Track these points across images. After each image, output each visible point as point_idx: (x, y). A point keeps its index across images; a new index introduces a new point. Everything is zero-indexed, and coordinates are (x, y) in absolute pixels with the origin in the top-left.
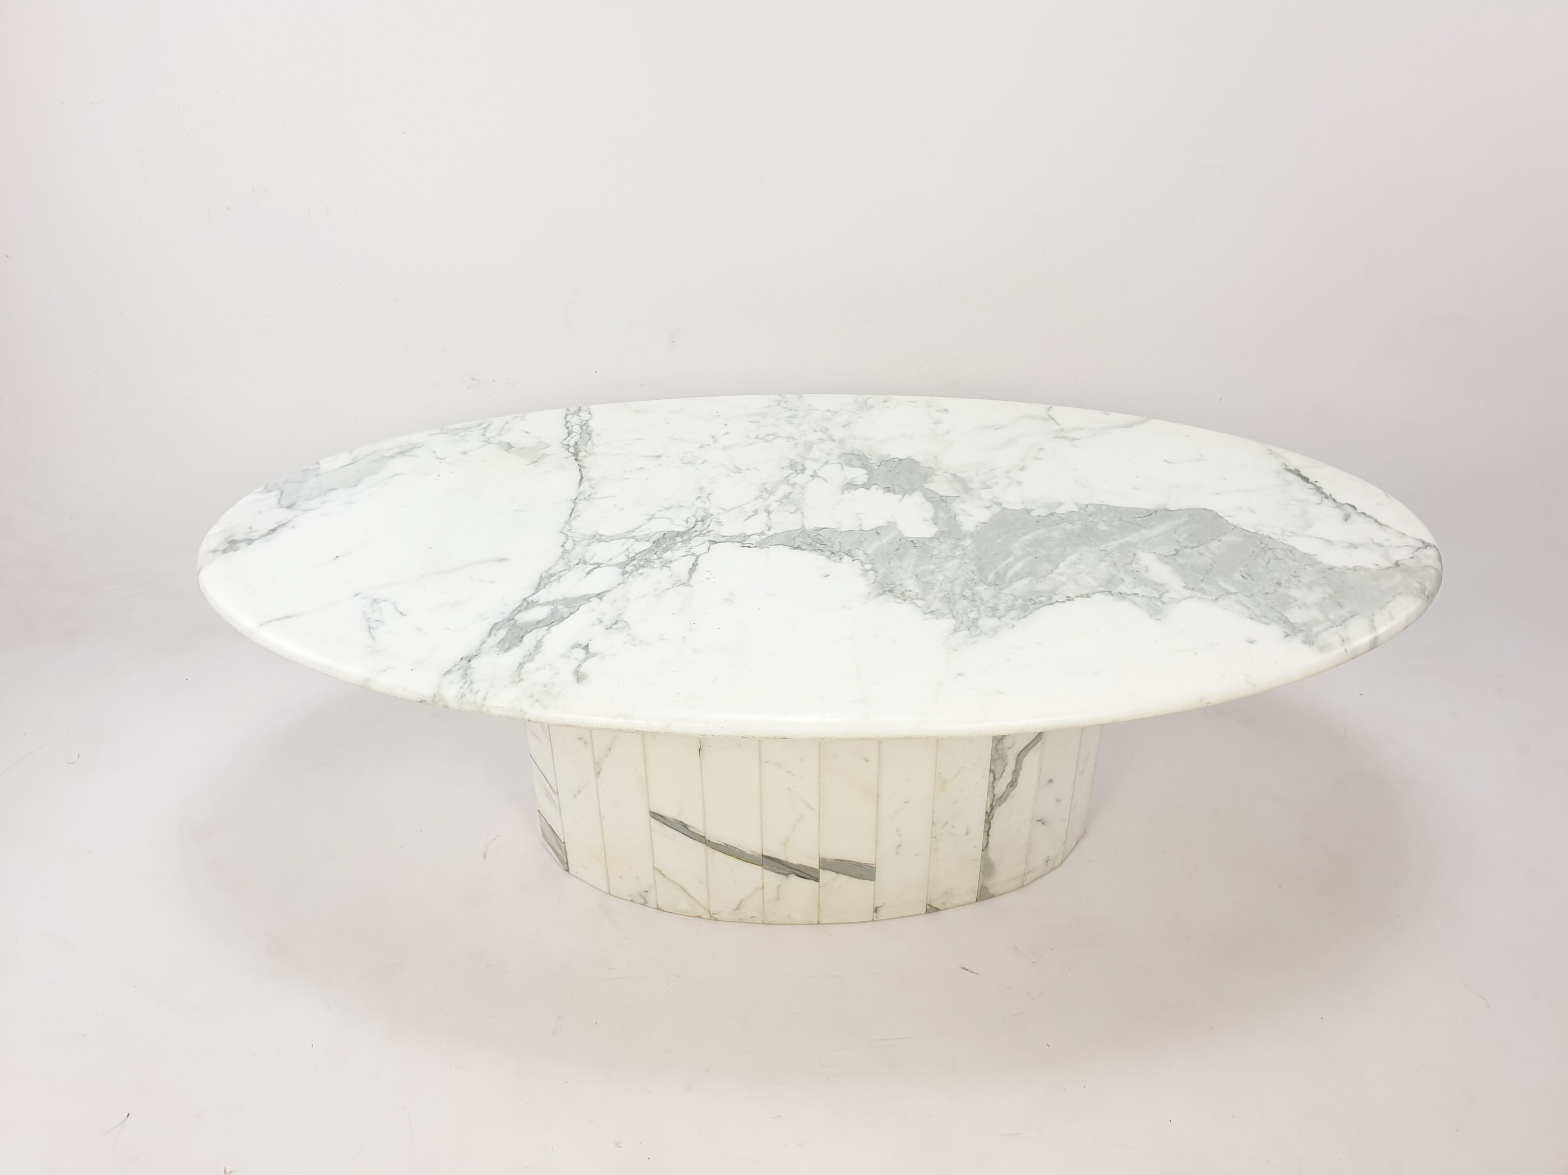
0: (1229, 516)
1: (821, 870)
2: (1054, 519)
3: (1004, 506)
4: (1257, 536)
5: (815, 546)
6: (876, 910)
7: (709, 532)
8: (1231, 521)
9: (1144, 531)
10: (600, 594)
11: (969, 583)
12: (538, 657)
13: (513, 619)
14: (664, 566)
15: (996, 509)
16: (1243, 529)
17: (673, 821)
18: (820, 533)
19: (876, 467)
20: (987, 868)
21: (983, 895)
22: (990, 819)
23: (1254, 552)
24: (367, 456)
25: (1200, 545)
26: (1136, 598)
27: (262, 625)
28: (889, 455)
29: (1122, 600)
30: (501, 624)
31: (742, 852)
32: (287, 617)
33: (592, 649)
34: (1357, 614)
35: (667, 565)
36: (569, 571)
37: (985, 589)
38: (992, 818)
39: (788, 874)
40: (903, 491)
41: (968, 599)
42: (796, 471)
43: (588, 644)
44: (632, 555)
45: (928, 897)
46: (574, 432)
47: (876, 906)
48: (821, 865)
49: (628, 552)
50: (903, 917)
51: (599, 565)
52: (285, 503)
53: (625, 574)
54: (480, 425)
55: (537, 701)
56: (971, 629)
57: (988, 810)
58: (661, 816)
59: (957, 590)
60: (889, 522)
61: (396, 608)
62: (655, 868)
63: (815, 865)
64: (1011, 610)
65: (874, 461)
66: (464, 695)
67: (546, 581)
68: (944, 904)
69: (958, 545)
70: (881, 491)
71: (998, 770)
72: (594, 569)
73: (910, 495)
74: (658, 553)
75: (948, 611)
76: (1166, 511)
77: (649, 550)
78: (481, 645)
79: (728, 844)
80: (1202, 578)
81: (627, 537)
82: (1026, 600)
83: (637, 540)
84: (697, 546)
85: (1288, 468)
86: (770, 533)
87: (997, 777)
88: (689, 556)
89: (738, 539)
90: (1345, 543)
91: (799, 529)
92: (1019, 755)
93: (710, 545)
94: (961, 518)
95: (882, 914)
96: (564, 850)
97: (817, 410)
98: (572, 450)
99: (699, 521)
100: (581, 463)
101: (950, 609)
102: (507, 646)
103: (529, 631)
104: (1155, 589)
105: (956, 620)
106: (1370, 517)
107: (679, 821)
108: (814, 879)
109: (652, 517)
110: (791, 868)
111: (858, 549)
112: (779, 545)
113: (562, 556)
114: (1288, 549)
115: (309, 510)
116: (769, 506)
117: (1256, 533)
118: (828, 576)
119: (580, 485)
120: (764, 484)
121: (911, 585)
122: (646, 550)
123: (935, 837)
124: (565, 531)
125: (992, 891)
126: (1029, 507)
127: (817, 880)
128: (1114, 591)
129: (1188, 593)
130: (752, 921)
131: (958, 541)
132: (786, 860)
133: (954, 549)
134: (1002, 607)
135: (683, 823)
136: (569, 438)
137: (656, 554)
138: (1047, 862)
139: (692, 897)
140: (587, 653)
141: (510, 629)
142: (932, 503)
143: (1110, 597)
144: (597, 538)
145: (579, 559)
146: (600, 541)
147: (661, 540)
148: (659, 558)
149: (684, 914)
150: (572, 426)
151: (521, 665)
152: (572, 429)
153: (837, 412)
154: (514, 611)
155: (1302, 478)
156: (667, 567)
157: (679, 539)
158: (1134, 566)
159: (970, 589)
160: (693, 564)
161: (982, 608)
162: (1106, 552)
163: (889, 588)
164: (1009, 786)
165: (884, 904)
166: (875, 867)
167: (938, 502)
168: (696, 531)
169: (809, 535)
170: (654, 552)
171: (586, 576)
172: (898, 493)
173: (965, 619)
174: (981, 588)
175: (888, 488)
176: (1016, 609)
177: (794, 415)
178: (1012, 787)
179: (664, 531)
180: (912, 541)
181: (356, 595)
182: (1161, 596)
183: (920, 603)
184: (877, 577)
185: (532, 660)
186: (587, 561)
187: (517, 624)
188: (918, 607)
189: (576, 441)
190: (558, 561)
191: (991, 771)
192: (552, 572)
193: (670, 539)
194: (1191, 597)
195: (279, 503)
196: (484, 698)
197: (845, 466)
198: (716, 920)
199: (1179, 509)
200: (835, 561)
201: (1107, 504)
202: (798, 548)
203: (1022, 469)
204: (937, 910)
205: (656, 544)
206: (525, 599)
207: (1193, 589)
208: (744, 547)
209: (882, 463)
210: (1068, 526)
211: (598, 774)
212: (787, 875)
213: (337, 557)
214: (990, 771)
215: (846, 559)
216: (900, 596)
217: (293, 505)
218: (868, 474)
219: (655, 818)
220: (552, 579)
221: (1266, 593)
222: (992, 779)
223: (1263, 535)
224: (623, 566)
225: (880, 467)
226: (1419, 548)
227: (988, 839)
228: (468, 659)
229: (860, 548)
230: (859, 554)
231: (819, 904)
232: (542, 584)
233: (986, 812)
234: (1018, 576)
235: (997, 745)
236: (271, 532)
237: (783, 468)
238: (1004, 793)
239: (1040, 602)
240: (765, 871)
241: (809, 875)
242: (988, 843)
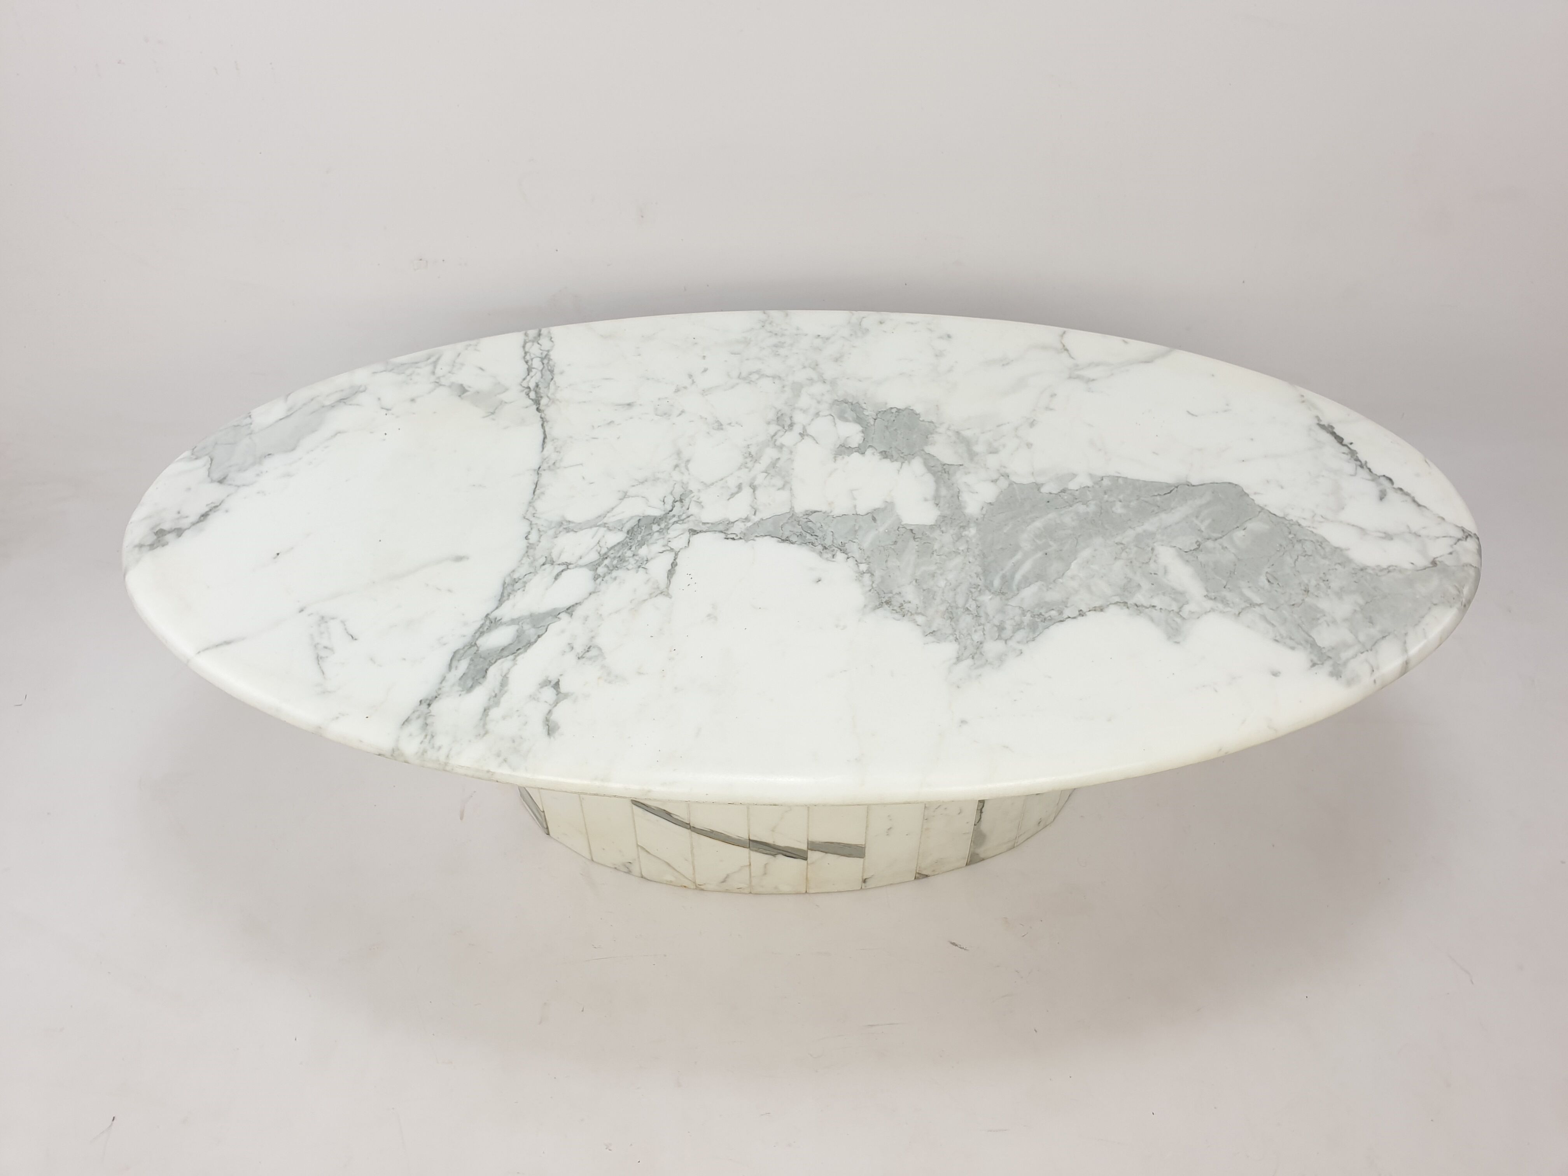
0: (1255, 493)
1: (809, 851)
2: (1066, 497)
3: (1013, 478)
4: (1286, 522)
5: (805, 537)
6: (864, 881)
7: (689, 517)
8: (1259, 500)
9: (1163, 516)
10: (570, 607)
11: (973, 590)
12: (505, 700)
13: (475, 644)
14: (639, 567)
15: (1003, 483)
16: (1270, 513)
17: (655, 809)
18: (810, 518)
19: (872, 422)
20: (978, 837)
21: (973, 859)
23: (1281, 545)
24: (305, 404)
25: (1224, 536)
26: (1155, 613)
27: (199, 652)
28: (886, 404)
29: (1138, 615)
30: (462, 652)
31: (729, 837)
32: (227, 643)
33: (563, 688)
34: (1389, 634)
35: (643, 566)
36: (535, 575)
37: (991, 599)
39: (776, 854)
40: (901, 457)
41: (972, 614)
42: (784, 428)
43: (559, 680)
44: (604, 551)
45: (918, 867)
46: (534, 368)
47: (864, 878)
48: (809, 847)
49: (600, 547)
50: (891, 884)
51: (568, 566)
52: (216, 475)
53: (597, 579)
54: (428, 359)
55: (505, 760)
56: (976, 657)
58: (644, 804)
59: (960, 602)
60: (887, 502)
61: (346, 629)
62: (638, 846)
63: (804, 847)
64: (1018, 629)
65: (869, 412)
66: (425, 751)
67: (509, 589)
68: (934, 871)
69: (962, 536)
70: (878, 456)
72: (562, 571)
73: (909, 462)
74: (633, 548)
75: (950, 631)
76: (1188, 485)
77: (622, 544)
78: (441, 683)
79: (714, 830)
80: (1224, 582)
81: (598, 524)
82: (1034, 615)
83: (609, 529)
84: (675, 537)
85: (1322, 423)
86: (756, 519)
88: (667, 552)
89: (721, 527)
90: (1379, 532)
91: (787, 513)
93: (690, 536)
94: (965, 497)
95: (871, 884)
96: (543, 818)
97: (806, 335)
98: (533, 395)
99: (677, 501)
100: (543, 416)
101: (953, 628)
102: (469, 683)
103: (493, 662)
104: (1175, 599)
105: (959, 644)
106: (1407, 494)
107: (661, 809)
108: (802, 858)
109: (625, 496)
110: (779, 850)
111: (852, 541)
112: (766, 536)
113: (527, 552)
114: (1318, 541)
115: (244, 485)
116: (754, 478)
117: (1284, 518)
118: (819, 581)
119: (543, 448)
120: (748, 446)
121: (910, 594)
122: (619, 543)
123: (926, 819)
124: (529, 516)
125: (984, 855)
126: (1040, 480)
128: (1131, 602)
129: (1209, 604)
130: (739, 891)
131: (962, 530)
132: (773, 843)
133: (957, 541)
134: (1009, 625)
135: (667, 811)
136: (529, 378)
137: (630, 549)
138: (1039, 823)
139: (677, 871)
140: (558, 693)
141: (472, 660)
142: (934, 474)
143: (1126, 610)
144: (565, 527)
145: (546, 557)
146: (568, 530)
147: (635, 530)
148: (634, 555)
149: (670, 883)
150: (532, 359)
151: (486, 710)
152: (532, 364)
153: (828, 339)
154: (475, 633)
155: (1335, 438)
156: (643, 568)
157: (655, 528)
158: (1152, 566)
159: (975, 600)
160: (672, 564)
161: (988, 627)
162: (1122, 546)
163: (886, 599)
165: (873, 876)
166: (865, 847)
167: (940, 473)
168: (674, 516)
169: (799, 522)
170: (628, 547)
171: (554, 582)
172: (896, 460)
173: (969, 642)
174: (986, 598)
175: (885, 452)
176: (1024, 628)
177: (780, 342)
179: (638, 516)
180: (911, 530)
181: (301, 611)
182: (1181, 608)
183: (920, 619)
184: (873, 582)
185: (497, 704)
186: (554, 560)
187: (479, 652)
188: (918, 625)
189: (537, 381)
190: (522, 560)
192: (516, 576)
193: (646, 527)
194: (1212, 610)
195: (209, 476)
196: (448, 756)
197: (837, 420)
198: (702, 890)
199: (1202, 483)
200: (827, 559)
201: (1125, 476)
202: (786, 540)
203: (1032, 424)
204: (927, 876)
205: (630, 534)
206: (487, 615)
207: (1215, 598)
208: (728, 539)
209: (879, 416)
210: (1081, 508)
212: (774, 855)
213: (278, 554)
215: (840, 556)
216: (898, 610)
217: (225, 478)
218: (863, 432)
219: (637, 806)
220: (517, 586)
221: (1293, 605)
223: (1292, 520)
224: (594, 566)
225: (876, 420)
226: (1459, 540)
227: (981, 816)
228: (428, 702)
229: (854, 541)
230: (853, 548)
231: (807, 878)
232: (505, 594)
234: (1026, 582)
236: (202, 518)
237: (769, 423)
239: (1050, 618)
240: (751, 852)
241: (798, 855)
242: (980, 818)
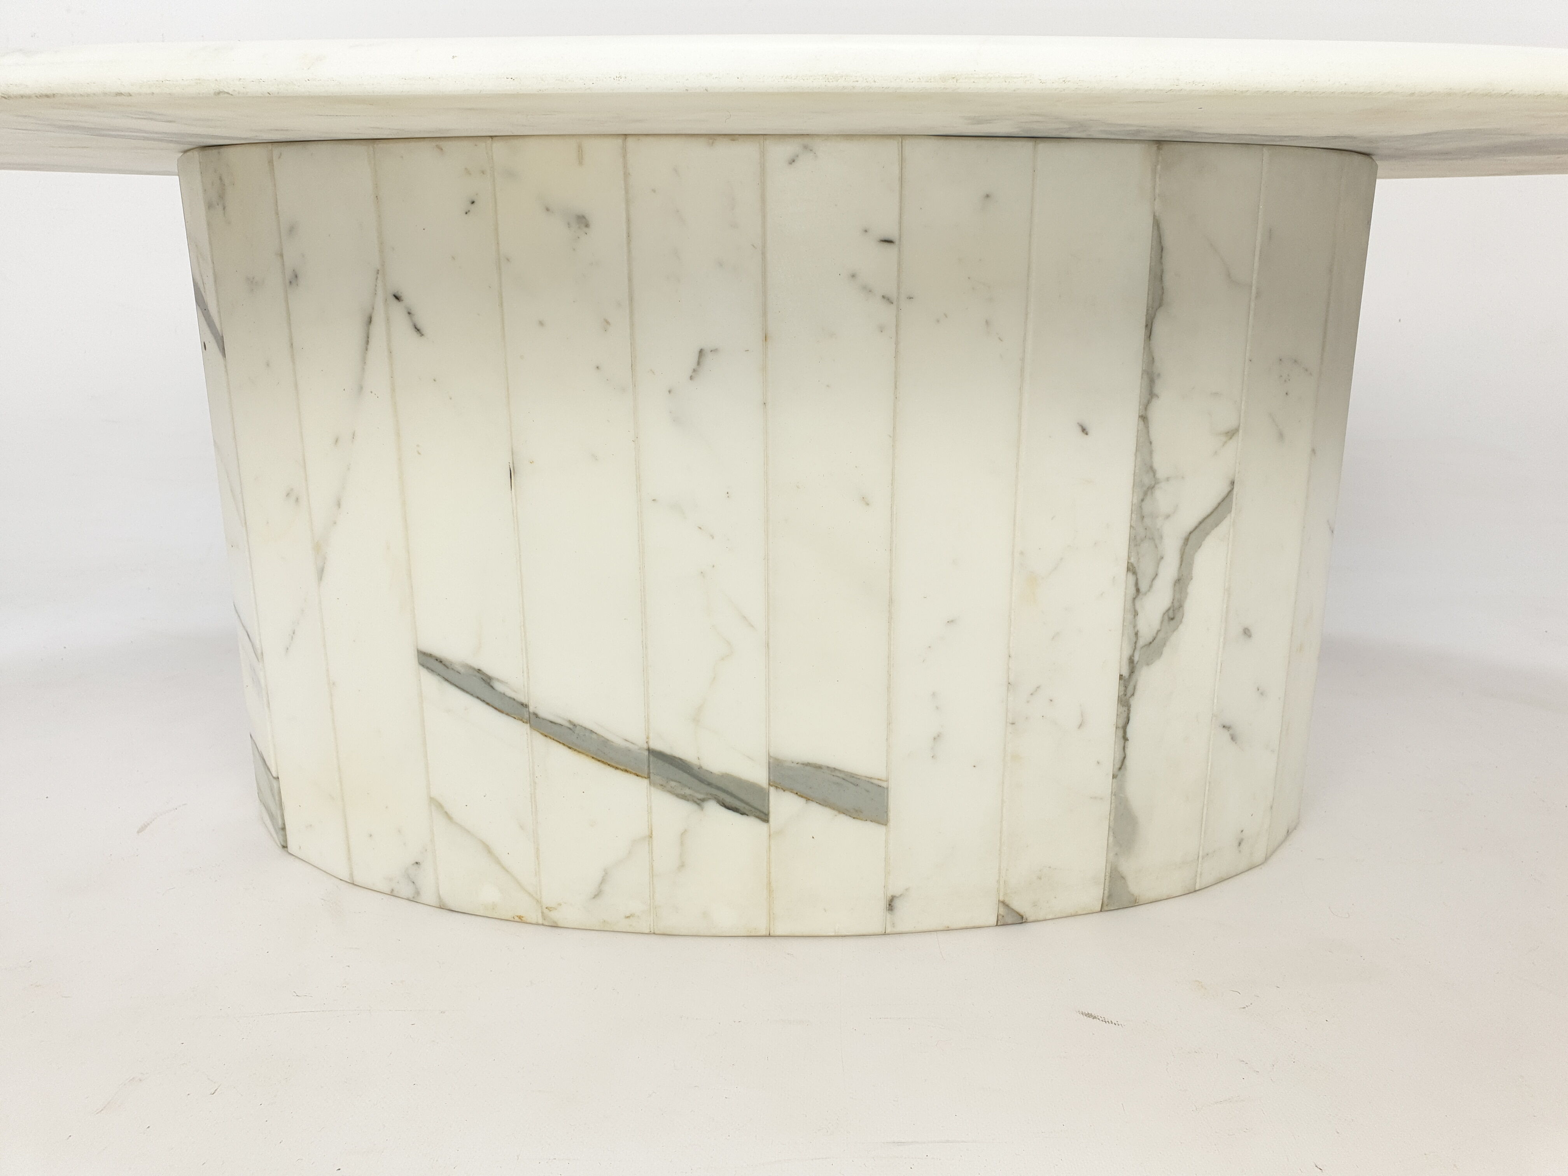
1: (772, 790)
6: (891, 905)
17: (462, 670)
20: (1124, 824)
21: (1116, 895)
22: (1129, 694)
31: (606, 742)
38: (1133, 695)
39: (703, 800)
45: (1002, 882)
47: (889, 895)
48: (771, 778)
50: (948, 930)
57: (1125, 673)
58: (440, 661)
62: (431, 800)
63: (761, 777)
68: (1035, 905)
71: (1146, 568)
79: (573, 721)
87: (1143, 587)
92: (1187, 540)
95: (905, 918)
96: (277, 798)
107: (474, 669)
108: (758, 814)
110: (709, 784)
123: (1013, 724)
125: (1137, 886)
127: (764, 817)
130: (631, 926)
132: (699, 764)
135: (484, 674)
138: (1240, 844)
139: (506, 870)
149: (492, 914)
164: (1166, 617)
165: (907, 890)
166: (888, 788)
178: (1172, 622)
191: (1131, 569)
198: (555, 926)
204: (1021, 920)
211: (321, 573)
212: (699, 803)
214: (1128, 570)
219: (428, 668)
222: (1132, 590)
227: (1124, 748)
231: (769, 883)
233: (1121, 676)
235: (1142, 500)
238: (1158, 631)
240: (652, 789)
241: (747, 804)
242: (1125, 758)
